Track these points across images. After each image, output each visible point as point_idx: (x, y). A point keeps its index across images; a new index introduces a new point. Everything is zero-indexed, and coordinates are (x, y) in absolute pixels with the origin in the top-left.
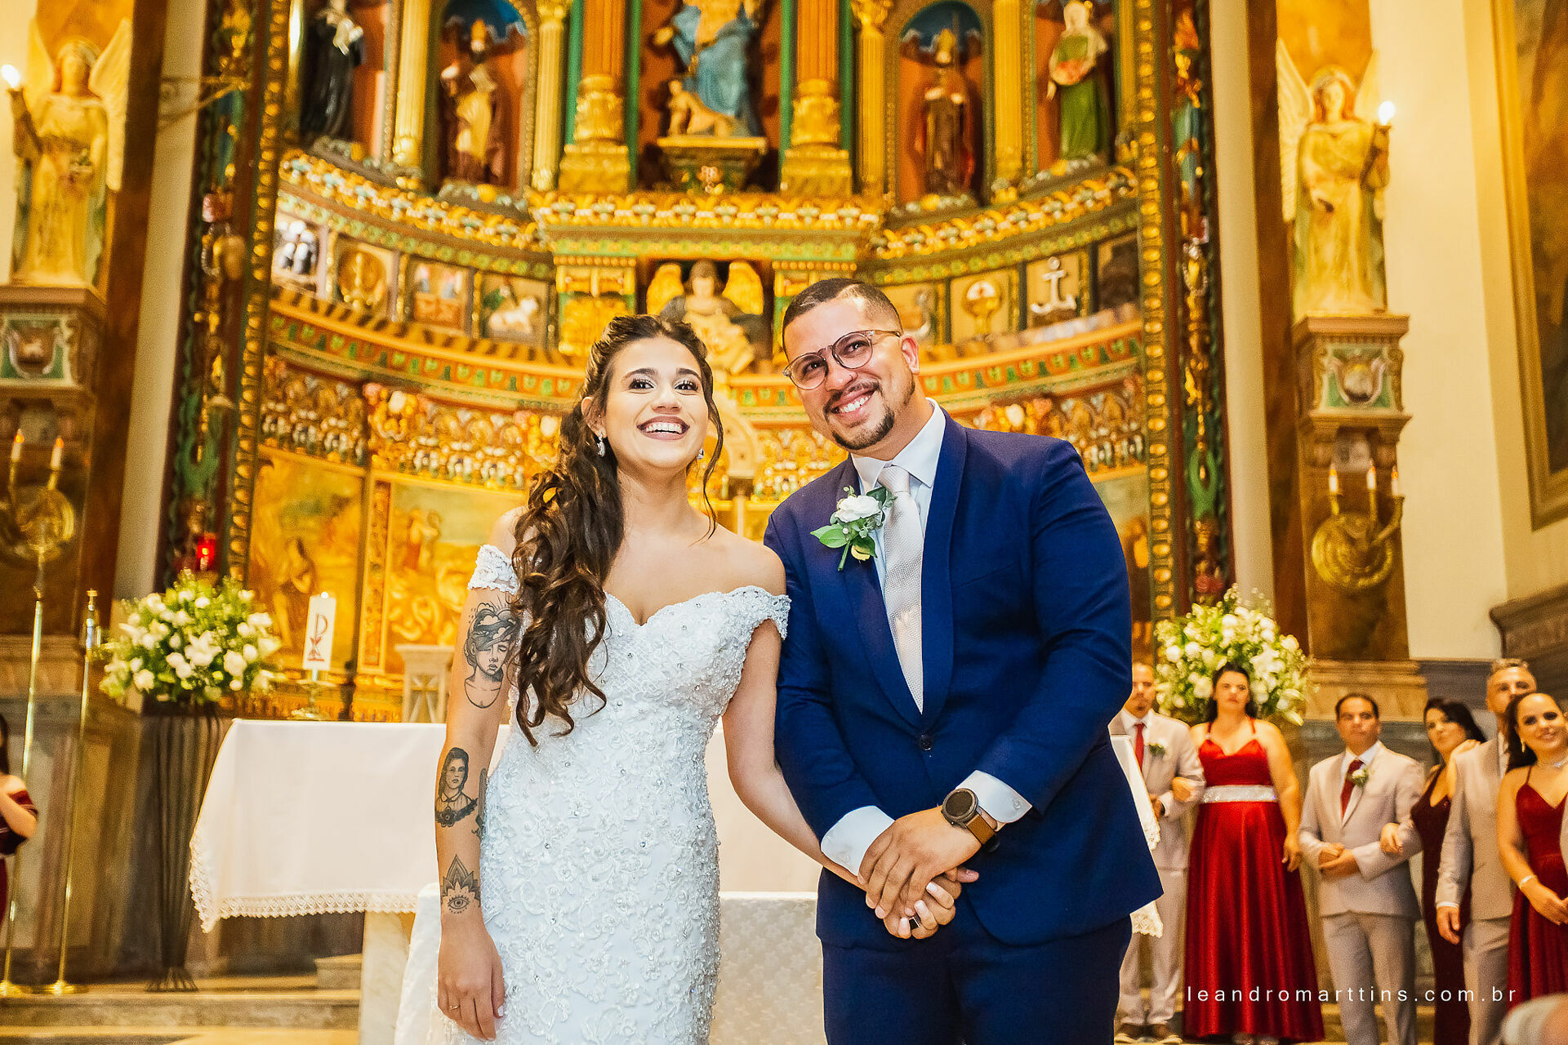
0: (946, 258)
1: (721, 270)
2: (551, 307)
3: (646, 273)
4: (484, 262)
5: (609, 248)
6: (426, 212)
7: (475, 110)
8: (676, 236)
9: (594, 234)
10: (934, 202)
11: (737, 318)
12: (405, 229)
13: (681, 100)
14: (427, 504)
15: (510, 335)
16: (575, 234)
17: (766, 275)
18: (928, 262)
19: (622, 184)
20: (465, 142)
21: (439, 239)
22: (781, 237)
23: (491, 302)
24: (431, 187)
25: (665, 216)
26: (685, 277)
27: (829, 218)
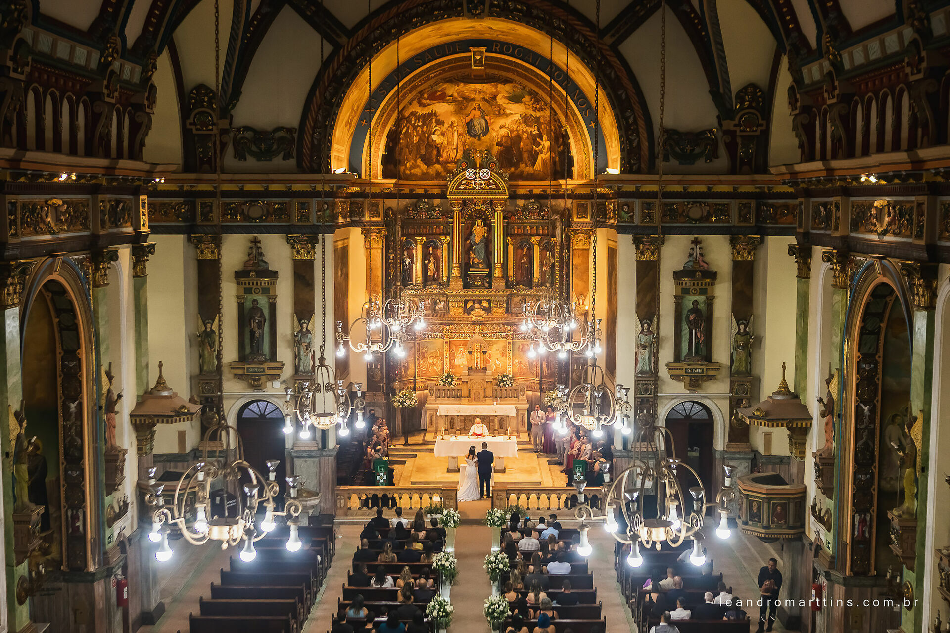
0: (524, 295)
1: (480, 302)
2: (447, 302)
3: (466, 302)
4: (434, 296)
5: (459, 298)
6: (424, 291)
7: (431, 266)
8: (471, 296)
9: (456, 296)
10: (521, 286)
11: (484, 309)
12: (420, 295)
13: (472, 255)
14: (426, 344)
15: (440, 309)
16: (452, 296)
17: (489, 302)
18: (522, 295)
19: (461, 287)
20: (429, 274)
21: (426, 295)
22: (492, 296)
23: (436, 304)
24: (424, 287)
25: (470, 293)
26: (474, 303)
27: (501, 293)
